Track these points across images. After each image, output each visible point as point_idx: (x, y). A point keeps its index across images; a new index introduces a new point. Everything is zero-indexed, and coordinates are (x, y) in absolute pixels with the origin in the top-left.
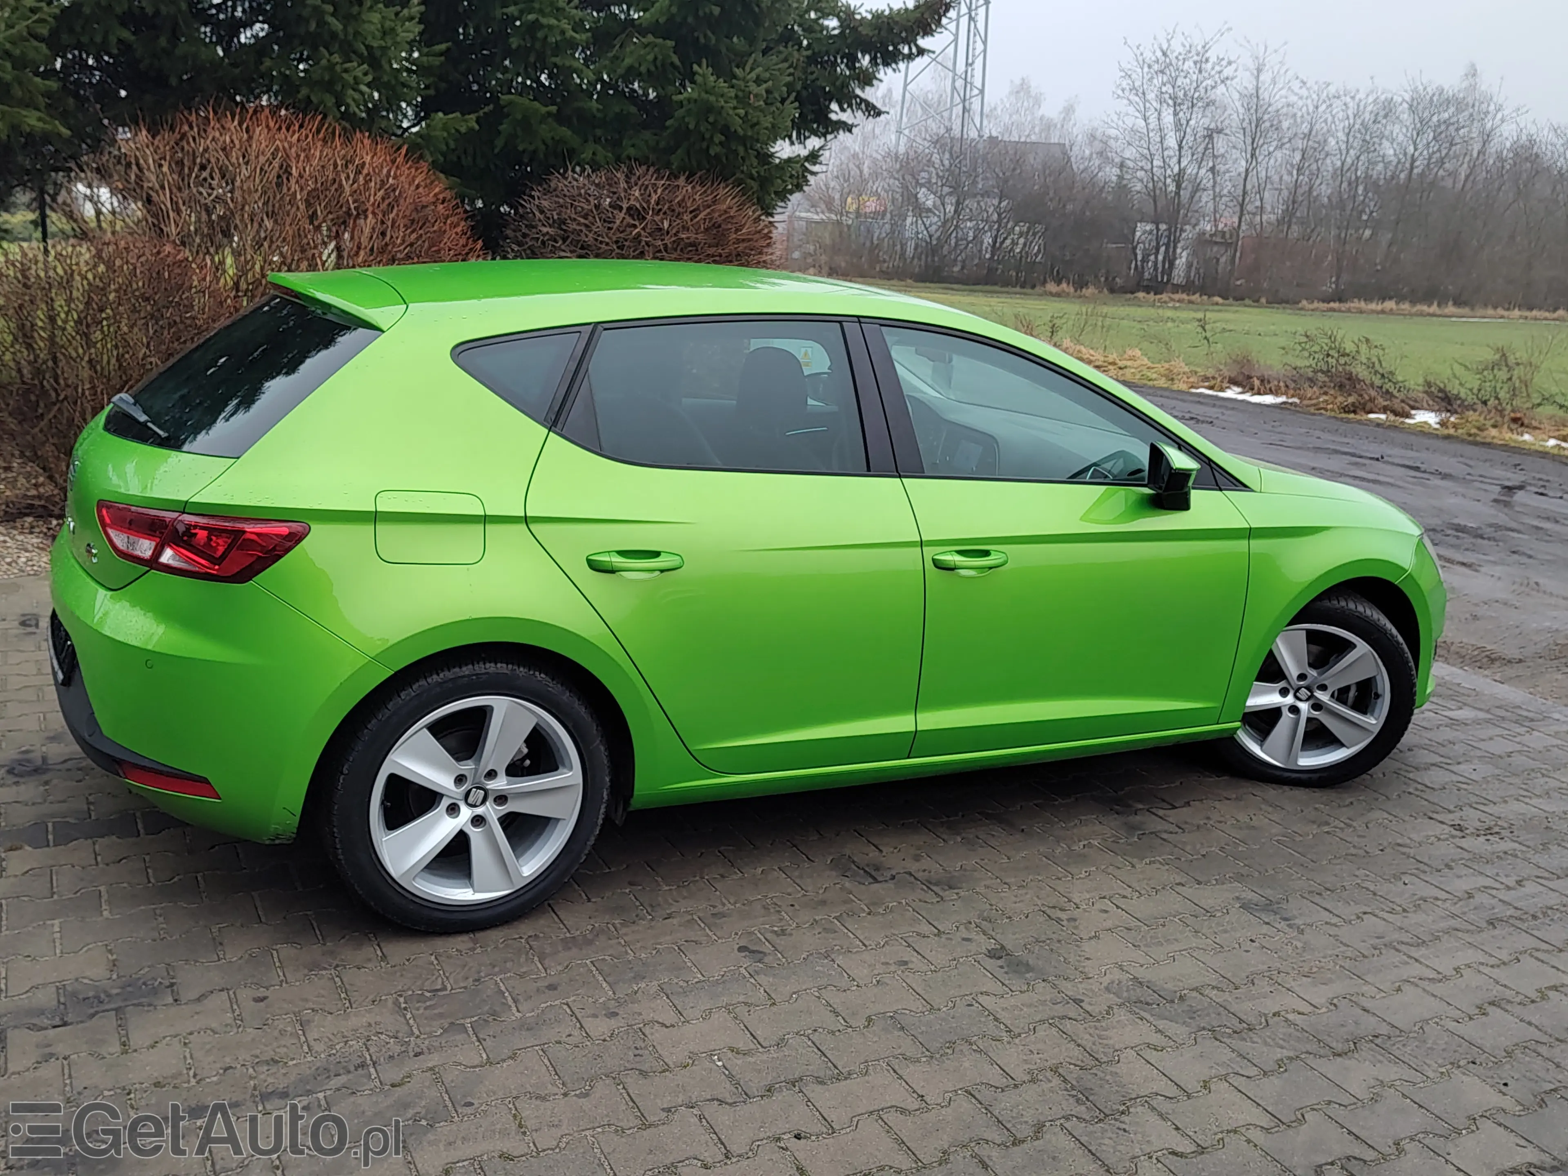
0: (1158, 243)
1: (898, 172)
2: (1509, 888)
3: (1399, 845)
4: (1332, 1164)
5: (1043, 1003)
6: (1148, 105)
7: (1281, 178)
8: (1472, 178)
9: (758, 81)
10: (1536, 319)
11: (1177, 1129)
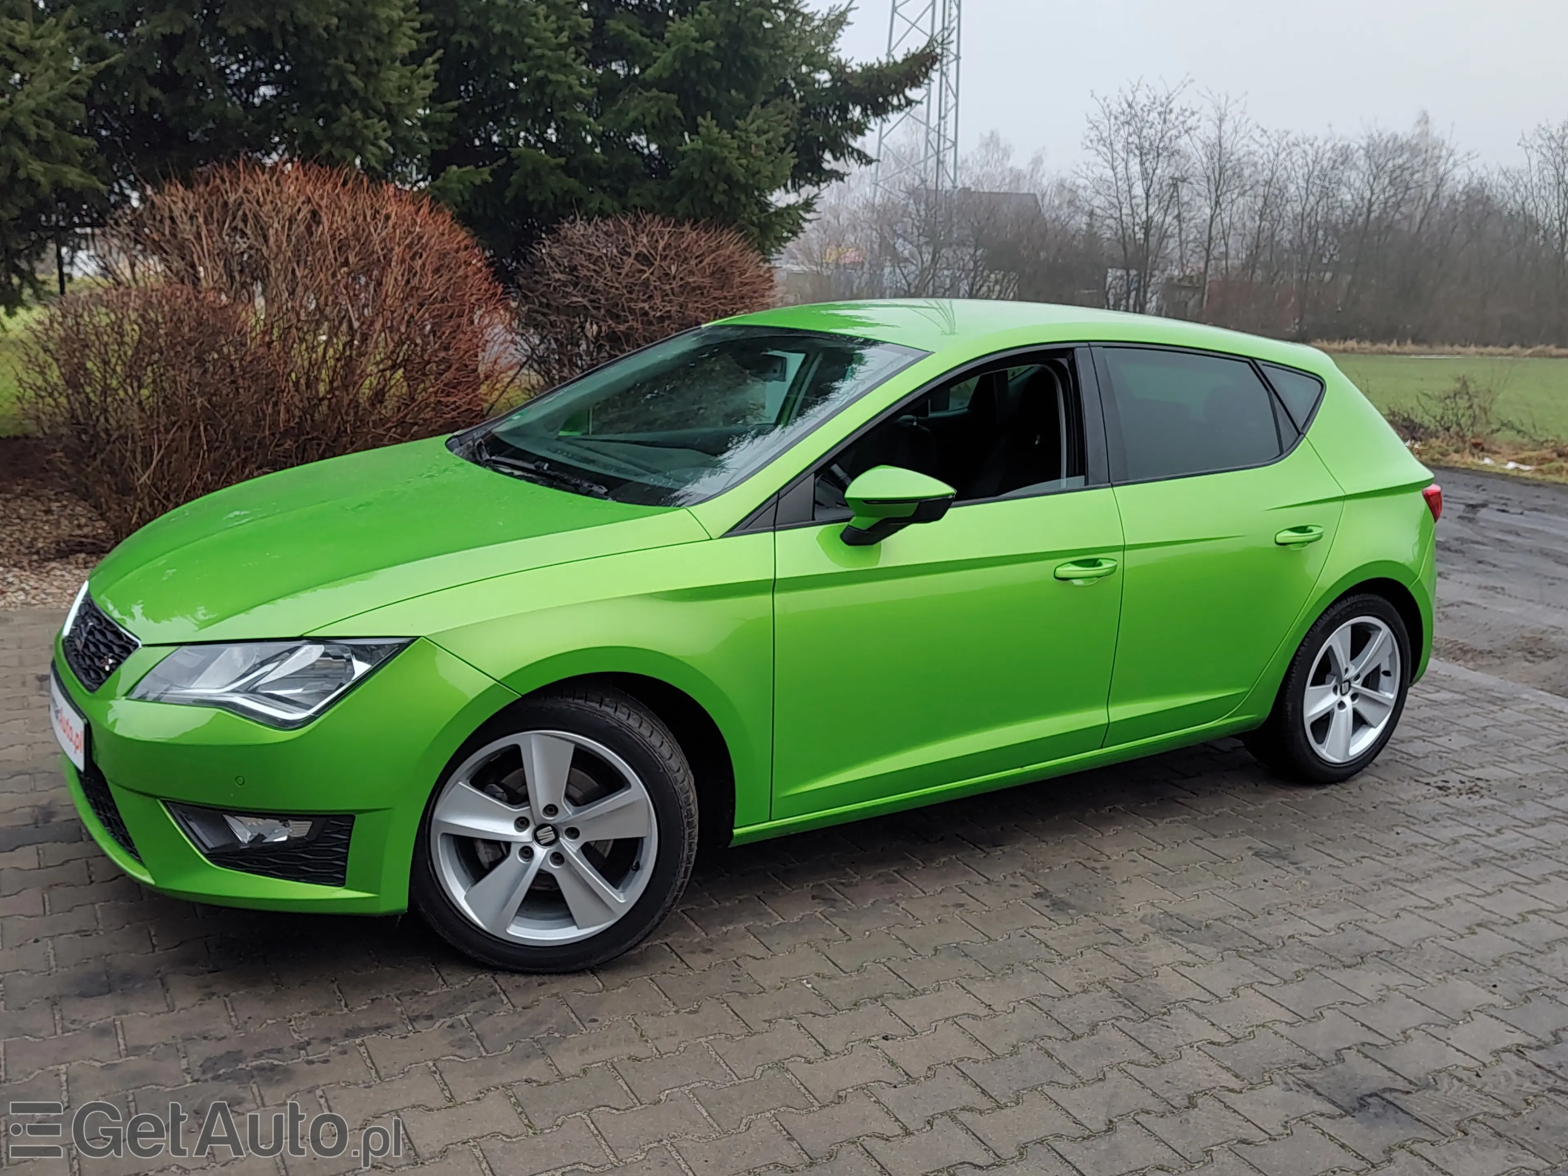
0: (1129, 288)
1: (876, 222)
2: (1489, 835)
3: (1389, 803)
4: (1349, 1048)
5: (1087, 933)
6: (1115, 155)
7: (1244, 225)
8: (1426, 221)
9: (759, 132)
10: (1491, 354)
11: (1213, 1025)
